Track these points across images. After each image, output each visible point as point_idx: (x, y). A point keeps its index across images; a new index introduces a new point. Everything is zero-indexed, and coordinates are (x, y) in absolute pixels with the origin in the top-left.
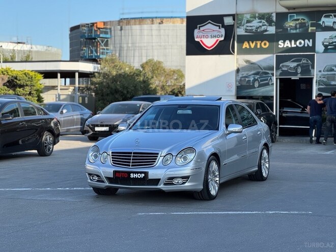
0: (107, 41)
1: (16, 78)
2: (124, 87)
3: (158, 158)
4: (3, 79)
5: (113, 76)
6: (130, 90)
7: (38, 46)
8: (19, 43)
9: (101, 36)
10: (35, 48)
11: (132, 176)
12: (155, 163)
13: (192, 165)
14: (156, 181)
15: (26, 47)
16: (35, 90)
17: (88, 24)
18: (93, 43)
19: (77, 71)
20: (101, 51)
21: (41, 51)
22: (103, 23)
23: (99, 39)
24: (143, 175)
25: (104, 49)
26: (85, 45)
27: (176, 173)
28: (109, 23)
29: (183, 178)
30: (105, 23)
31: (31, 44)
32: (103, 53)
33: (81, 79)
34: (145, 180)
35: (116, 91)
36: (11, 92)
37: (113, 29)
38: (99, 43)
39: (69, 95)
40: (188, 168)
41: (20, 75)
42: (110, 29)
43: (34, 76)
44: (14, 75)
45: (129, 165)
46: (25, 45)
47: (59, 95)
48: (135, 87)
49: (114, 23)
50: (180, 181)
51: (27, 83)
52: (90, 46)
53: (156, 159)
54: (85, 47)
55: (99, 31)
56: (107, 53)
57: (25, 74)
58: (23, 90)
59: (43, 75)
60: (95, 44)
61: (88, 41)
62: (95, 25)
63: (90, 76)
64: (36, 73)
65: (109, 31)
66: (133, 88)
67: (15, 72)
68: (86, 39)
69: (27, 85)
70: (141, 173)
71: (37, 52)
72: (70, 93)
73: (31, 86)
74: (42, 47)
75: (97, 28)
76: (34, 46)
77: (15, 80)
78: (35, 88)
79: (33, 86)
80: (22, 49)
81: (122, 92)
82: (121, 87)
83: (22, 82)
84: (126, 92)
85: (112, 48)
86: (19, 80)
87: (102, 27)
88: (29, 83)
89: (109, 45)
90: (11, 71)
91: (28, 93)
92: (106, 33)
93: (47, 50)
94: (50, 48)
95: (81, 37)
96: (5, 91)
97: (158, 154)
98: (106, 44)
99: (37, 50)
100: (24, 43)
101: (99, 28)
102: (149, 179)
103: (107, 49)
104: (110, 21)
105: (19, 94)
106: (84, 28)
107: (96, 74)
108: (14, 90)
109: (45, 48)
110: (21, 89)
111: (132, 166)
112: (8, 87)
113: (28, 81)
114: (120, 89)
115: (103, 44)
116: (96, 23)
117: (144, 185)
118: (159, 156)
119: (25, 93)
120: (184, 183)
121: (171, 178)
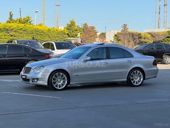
4: (165, 35)
29: (37, 79)
40: (40, 74)
53: (30, 70)
102: (27, 79)
120: (37, 81)
121: (33, 79)
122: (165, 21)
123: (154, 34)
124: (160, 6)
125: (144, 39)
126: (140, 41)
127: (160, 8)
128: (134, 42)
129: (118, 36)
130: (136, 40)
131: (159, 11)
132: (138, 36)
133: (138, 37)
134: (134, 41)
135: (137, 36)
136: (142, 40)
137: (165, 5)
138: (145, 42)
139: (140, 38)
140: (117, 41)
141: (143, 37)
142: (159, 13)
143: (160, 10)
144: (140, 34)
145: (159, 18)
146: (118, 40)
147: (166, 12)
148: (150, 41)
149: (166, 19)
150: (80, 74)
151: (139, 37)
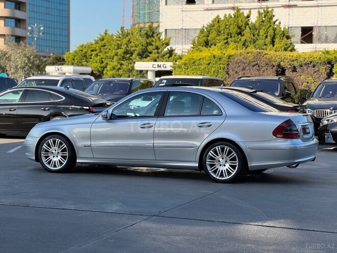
150: (95, 143)
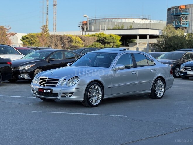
0: (187, 16)
1: (105, 39)
2: (175, 44)
3: (59, 82)
4: (94, 39)
5: (169, 37)
6: (179, 46)
7: (154, 21)
8: (144, 19)
9: (183, 13)
10: (152, 22)
11: (45, 91)
12: (57, 85)
13: (75, 86)
14: (56, 95)
15: (147, 21)
16: (116, 45)
17: (176, 7)
18: (179, 18)
19: (148, 35)
20: (183, 22)
21: (156, 23)
22: (185, 6)
23: (181, 15)
24: (50, 91)
25: (185, 21)
26: (174, 19)
27: (66, 90)
28: (188, 6)
29: (70, 93)
30: (186, 6)
31: (150, 20)
32: (184, 24)
33: (150, 39)
34: (51, 94)
35: (171, 46)
36: (103, 46)
37: (190, 9)
38: (182, 18)
39: (145, 48)
40: (74, 88)
41: (107, 37)
42: (189, 9)
43: (115, 38)
44: (104, 37)
45: (45, 85)
46: (147, 20)
47: (138, 48)
48: (182, 44)
49: (191, 5)
50: (69, 95)
51: (111, 41)
52: (177, 20)
53: (58, 82)
54: (174, 20)
55: (182, 10)
56: (186, 23)
57: (110, 36)
58: (109, 45)
59: (121, 37)
60: (180, 19)
61: (176, 17)
62: (180, 7)
63: (157, 37)
64: (117, 36)
65: (188, 10)
66: (180, 45)
67: (105, 35)
68: (174, 15)
69: (111, 42)
70: (49, 89)
71: (154, 24)
72: (146, 47)
73: (114, 43)
74: (157, 21)
75: (181, 9)
76: (152, 21)
77: (105, 40)
78: (116, 44)
79: (115, 43)
80: (145, 23)
81: (174, 47)
82: (173, 44)
83: (108, 41)
84: (176, 47)
85: (189, 21)
86: (107, 40)
87: (184, 8)
88: (112, 41)
89: (188, 19)
90: (103, 35)
91: (112, 47)
92: (186, 12)
93: (159, 23)
94: (162, 21)
95: (172, 15)
96: (100, 46)
97: (59, 79)
98: (186, 18)
99: (154, 23)
100: (146, 19)
101: (182, 9)
102: (53, 93)
103: (186, 21)
104: (189, 5)
105: (107, 47)
106: (173, 9)
107: (160, 36)
108: (105, 45)
109: (159, 21)
110: (108, 45)
111: (46, 85)
112: (102, 44)
113: (111, 40)
114: (173, 45)
115: (184, 19)
116: (181, 6)
117: (52, 96)
118: (60, 80)
119: (110, 47)
120: (70, 96)
121: (64, 93)
122: (55, 23)
123: (84, 38)
124: (47, 6)
125: (76, 43)
126: (70, 45)
127: (47, 8)
128: (62, 46)
129: (30, 39)
130: (64, 44)
131: (47, 12)
132: (68, 39)
133: (67, 41)
134: (62, 44)
135: (66, 39)
136: (73, 44)
137: (54, 5)
138: (76, 47)
139: (71, 41)
140: (29, 44)
141: (74, 40)
142: (46, 14)
143: (47, 10)
144: (70, 37)
145: (47, 20)
146: (31, 44)
147: (56, 13)
148: (81, 45)
149: (56, 20)
150: (113, 85)
151: (69, 41)
